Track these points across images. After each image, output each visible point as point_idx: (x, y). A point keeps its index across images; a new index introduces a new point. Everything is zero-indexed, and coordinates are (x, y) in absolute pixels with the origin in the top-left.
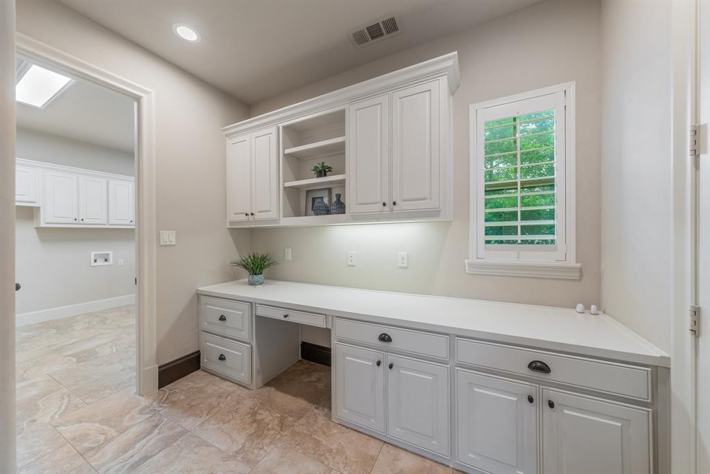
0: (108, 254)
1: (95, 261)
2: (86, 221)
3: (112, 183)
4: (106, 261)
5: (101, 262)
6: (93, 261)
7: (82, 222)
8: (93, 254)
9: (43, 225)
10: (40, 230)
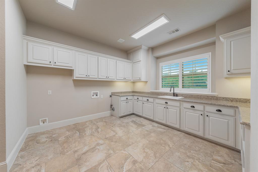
0: (98, 93)
1: (93, 96)
2: (90, 77)
3: (99, 58)
4: (97, 96)
5: (95, 97)
6: (92, 96)
7: (88, 77)
8: (92, 92)
9: (75, 78)
10: (74, 81)
